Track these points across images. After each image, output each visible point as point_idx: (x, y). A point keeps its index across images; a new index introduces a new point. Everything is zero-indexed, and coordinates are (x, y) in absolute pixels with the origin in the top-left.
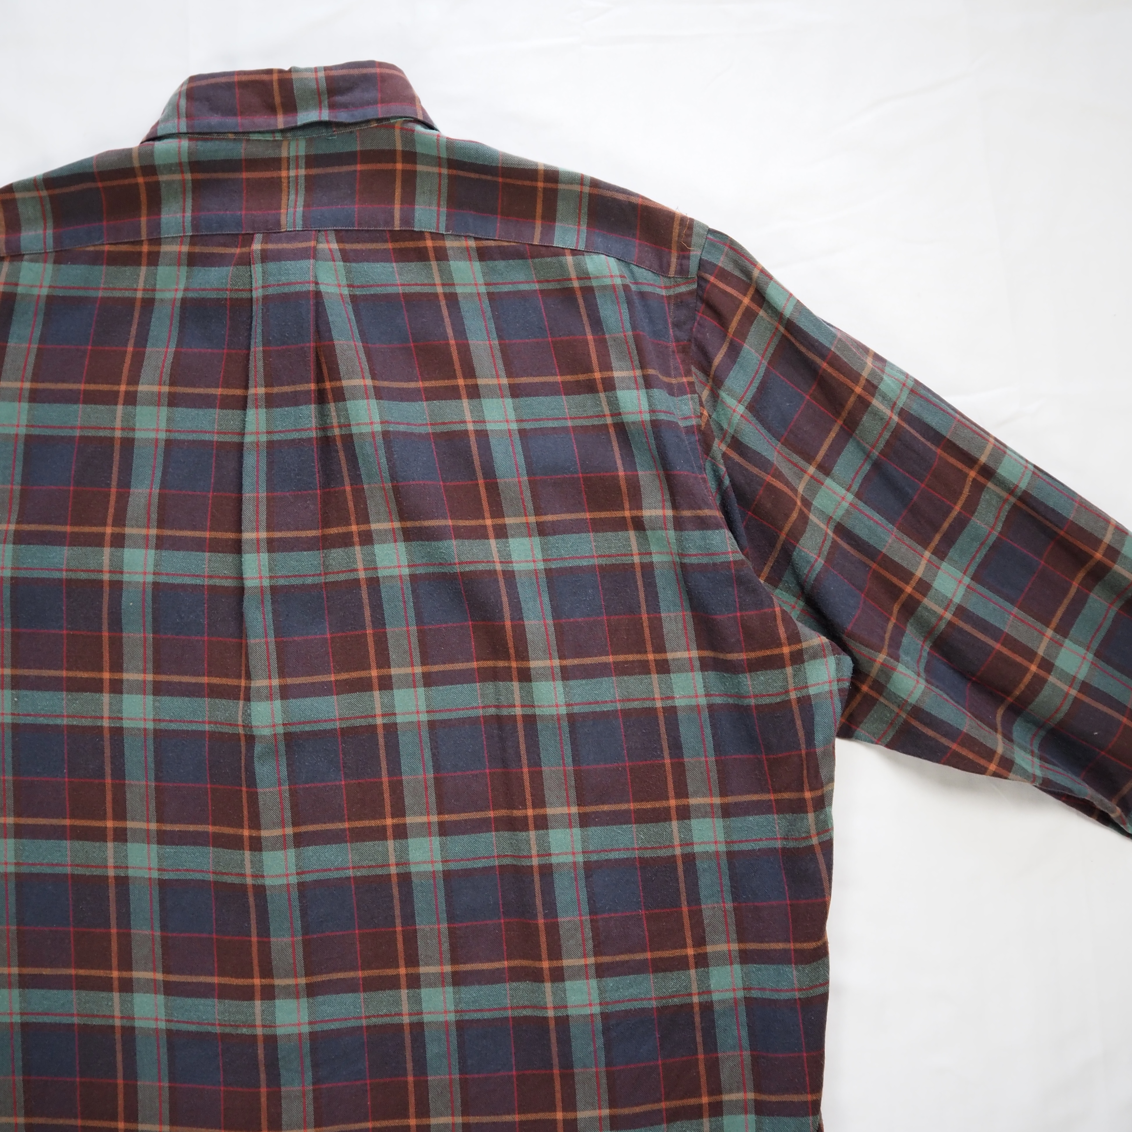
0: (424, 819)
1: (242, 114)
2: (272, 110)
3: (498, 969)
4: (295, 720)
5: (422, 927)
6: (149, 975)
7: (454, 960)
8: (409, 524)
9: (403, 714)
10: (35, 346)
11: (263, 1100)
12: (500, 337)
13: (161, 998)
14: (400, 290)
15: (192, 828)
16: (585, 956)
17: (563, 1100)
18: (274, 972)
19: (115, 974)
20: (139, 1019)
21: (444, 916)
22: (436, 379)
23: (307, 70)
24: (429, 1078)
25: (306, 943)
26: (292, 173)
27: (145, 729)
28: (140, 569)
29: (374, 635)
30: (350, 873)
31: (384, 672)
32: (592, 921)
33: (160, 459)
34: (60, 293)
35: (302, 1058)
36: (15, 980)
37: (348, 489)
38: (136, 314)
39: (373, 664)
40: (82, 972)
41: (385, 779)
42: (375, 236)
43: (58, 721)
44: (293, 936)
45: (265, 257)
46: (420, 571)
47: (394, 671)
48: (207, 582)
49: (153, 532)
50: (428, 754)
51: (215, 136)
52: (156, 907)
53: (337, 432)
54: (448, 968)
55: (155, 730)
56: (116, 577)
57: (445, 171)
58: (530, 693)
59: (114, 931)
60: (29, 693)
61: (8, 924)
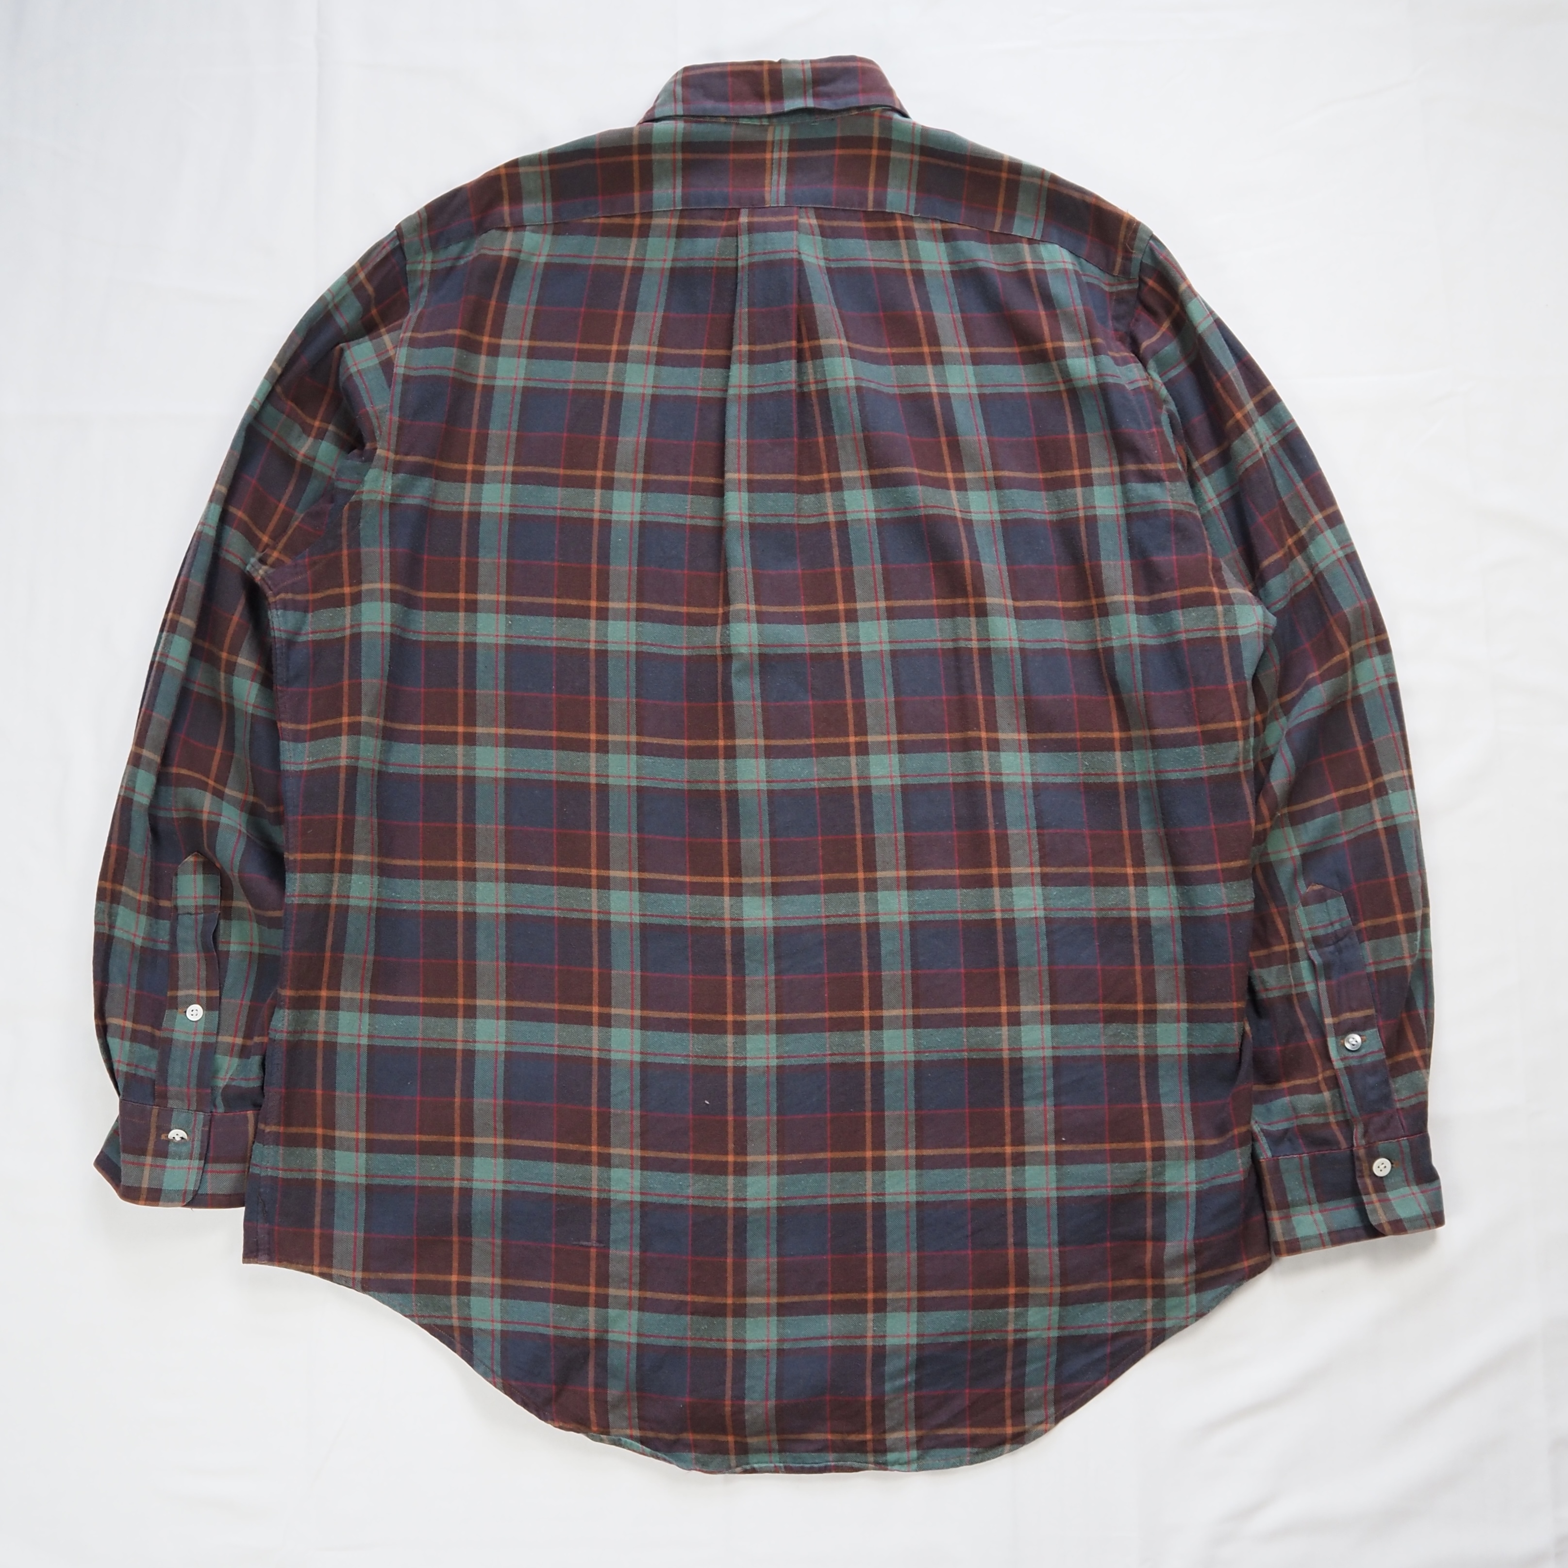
0: (884, 738)
1: (733, 100)
2: (760, 97)
3: (950, 876)
4: (769, 642)
5: (880, 835)
6: (625, 874)
7: (909, 866)
8: (877, 472)
9: (867, 644)
10: (532, 307)
11: (729, 987)
12: (962, 311)
13: (636, 894)
14: (871, 264)
15: (668, 742)
16: (1032, 865)
17: (1007, 996)
18: (743, 870)
19: (594, 872)
20: (615, 914)
21: (900, 825)
22: (903, 346)
23: (795, 62)
24: (883, 973)
25: (773, 845)
26: (776, 155)
27: (628, 652)
28: (628, 510)
29: (842, 572)
30: (815, 784)
31: (851, 606)
32: (1038, 834)
33: (646, 412)
34: (557, 260)
35: (765, 950)
36: (502, 875)
37: (821, 439)
38: (626, 282)
39: (841, 598)
40: (563, 870)
41: (849, 701)
42: (851, 214)
43: (549, 643)
44: (761, 837)
45: (752, 229)
46: (886, 515)
47: (859, 606)
48: (689, 522)
49: (640, 476)
50: (889, 680)
51: (708, 119)
52: (634, 811)
53: (813, 387)
54: (903, 873)
55: (637, 652)
56: (606, 516)
57: (916, 158)
58: (986, 628)
59: (594, 833)
60: (522, 617)
61: (496, 824)
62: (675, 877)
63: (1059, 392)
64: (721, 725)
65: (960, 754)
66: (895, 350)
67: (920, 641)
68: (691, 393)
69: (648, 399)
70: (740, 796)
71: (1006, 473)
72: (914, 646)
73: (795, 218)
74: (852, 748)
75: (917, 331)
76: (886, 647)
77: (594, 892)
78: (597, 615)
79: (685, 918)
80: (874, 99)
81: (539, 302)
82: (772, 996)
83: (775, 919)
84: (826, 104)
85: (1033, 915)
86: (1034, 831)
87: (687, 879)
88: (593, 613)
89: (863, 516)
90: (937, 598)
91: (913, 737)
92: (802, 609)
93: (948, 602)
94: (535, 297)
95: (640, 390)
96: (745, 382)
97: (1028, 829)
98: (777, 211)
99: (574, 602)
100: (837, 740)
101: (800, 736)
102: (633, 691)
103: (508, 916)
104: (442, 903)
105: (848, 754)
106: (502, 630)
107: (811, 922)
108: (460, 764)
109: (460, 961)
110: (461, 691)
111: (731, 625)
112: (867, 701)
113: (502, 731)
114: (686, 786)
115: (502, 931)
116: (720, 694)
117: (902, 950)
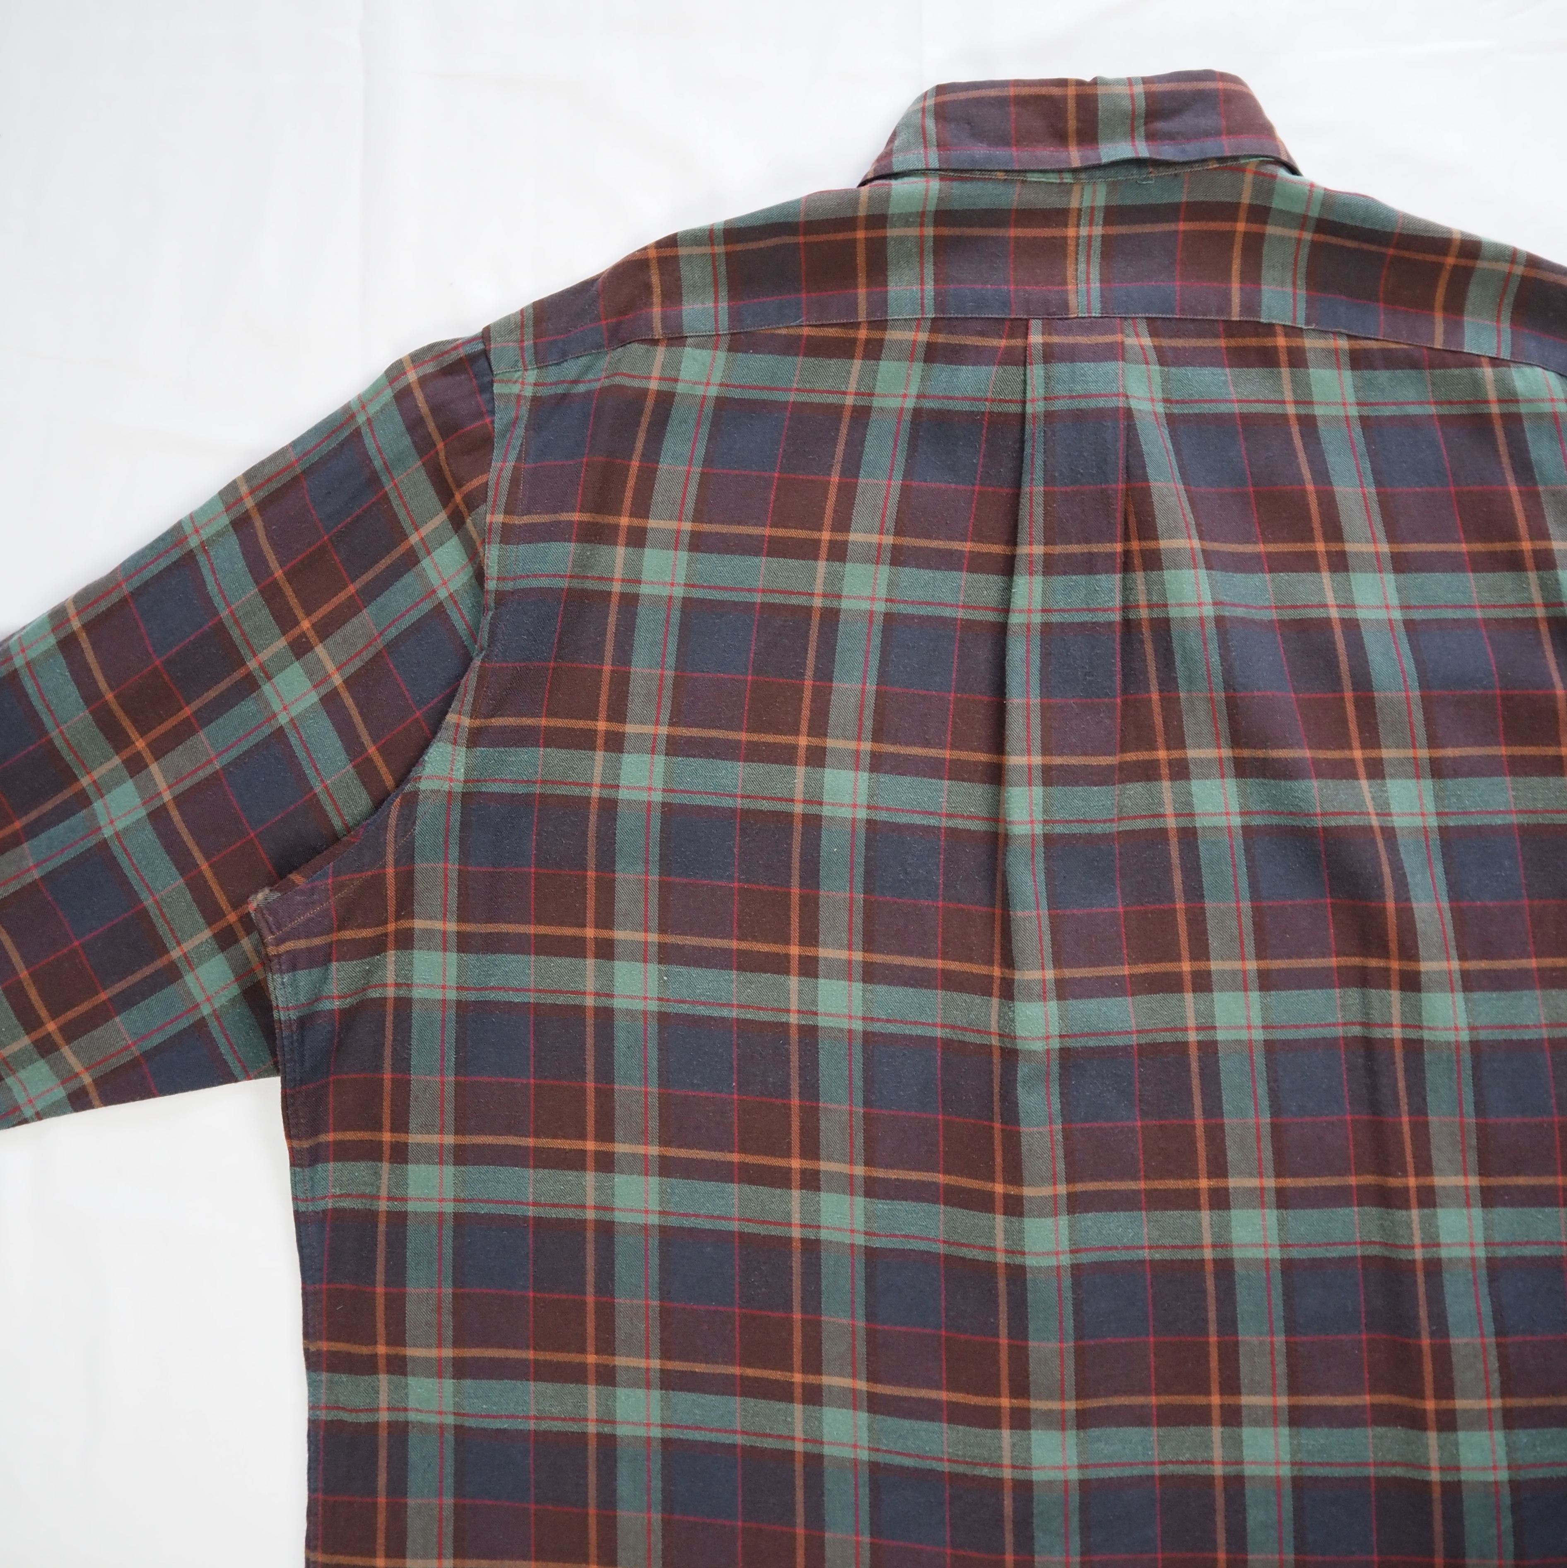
0: (1254, 1182)
1: (1018, 143)
2: (1060, 137)
3: (1357, 1406)
4: (1076, 1030)
5: (1247, 1338)
6: (846, 1382)
7: (1293, 1390)
8: (1246, 753)
9: (1227, 1028)
10: (697, 470)
12: (1378, 483)
13: (863, 1417)
14: (1236, 408)
15: (914, 1176)
16: (1488, 1396)
18: (1032, 1389)
19: (798, 1378)
20: (831, 1444)
21: (1280, 1324)
22: (1284, 540)
23: (1118, 82)
24: (1250, 1557)
25: (1080, 1353)
26: (1084, 231)
27: (850, 1031)
28: (848, 800)
29: (1187, 911)
30: (1145, 1254)
31: (1201, 965)
32: (1499, 1345)
33: (876, 640)
34: (736, 394)
35: (1066, 1517)
36: (655, 1377)
37: (1155, 696)
38: (844, 430)
39: (1185, 952)
40: (750, 1372)
41: (1199, 1121)
42: (1204, 328)
43: (725, 1013)
44: (1061, 1341)
45: (1049, 355)
46: (1257, 821)
47: (1215, 965)
48: (945, 823)
49: (867, 746)
50: (1262, 1089)
51: (977, 175)
52: (861, 1285)
53: (1144, 613)
54: (1283, 1401)
55: (866, 1034)
56: (813, 809)
57: (1308, 236)
58: (1417, 1010)
59: (797, 1316)
60: (683, 969)
61: (647, 1298)
62: (923, 1393)
63: (1535, 620)
64: (999, 1160)
65: (1374, 1211)
66: (1272, 548)
67: (1310, 1026)
68: (947, 612)
69: (879, 620)
70: (1029, 1276)
71: (1450, 752)
72: (1301, 1034)
73: (1118, 338)
74: (1204, 1199)
75: (1309, 518)
76: (1258, 1035)
77: (798, 1408)
78: (800, 969)
79: (941, 1460)
80: (1247, 144)
81: (708, 461)
83: (1081, 1467)
84: (1168, 152)
85: (1490, 1477)
86: (1491, 1340)
87: (943, 1396)
88: (794, 964)
89: (1222, 822)
90: (1337, 956)
91: (1301, 1182)
92: (1125, 971)
93: (1356, 961)
94: (701, 451)
95: (865, 605)
96: (1037, 605)
97: (1482, 1335)
98: (1089, 325)
99: (764, 948)
100: (1181, 1184)
101: (1121, 1176)
102: (859, 1097)
103: (666, 1442)
104: (564, 1419)
105: (1197, 1207)
106: (653, 990)
107: (1137, 1471)
108: (590, 1201)
109: (592, 1510)
110: (590, 1085)
111: (1017, 1004)
112: (1226, 1121)
113: (654, 1150)
114: (940, 1249)
115: (656, 1466)
116: (997, 1109)
117: (1280, 1522)
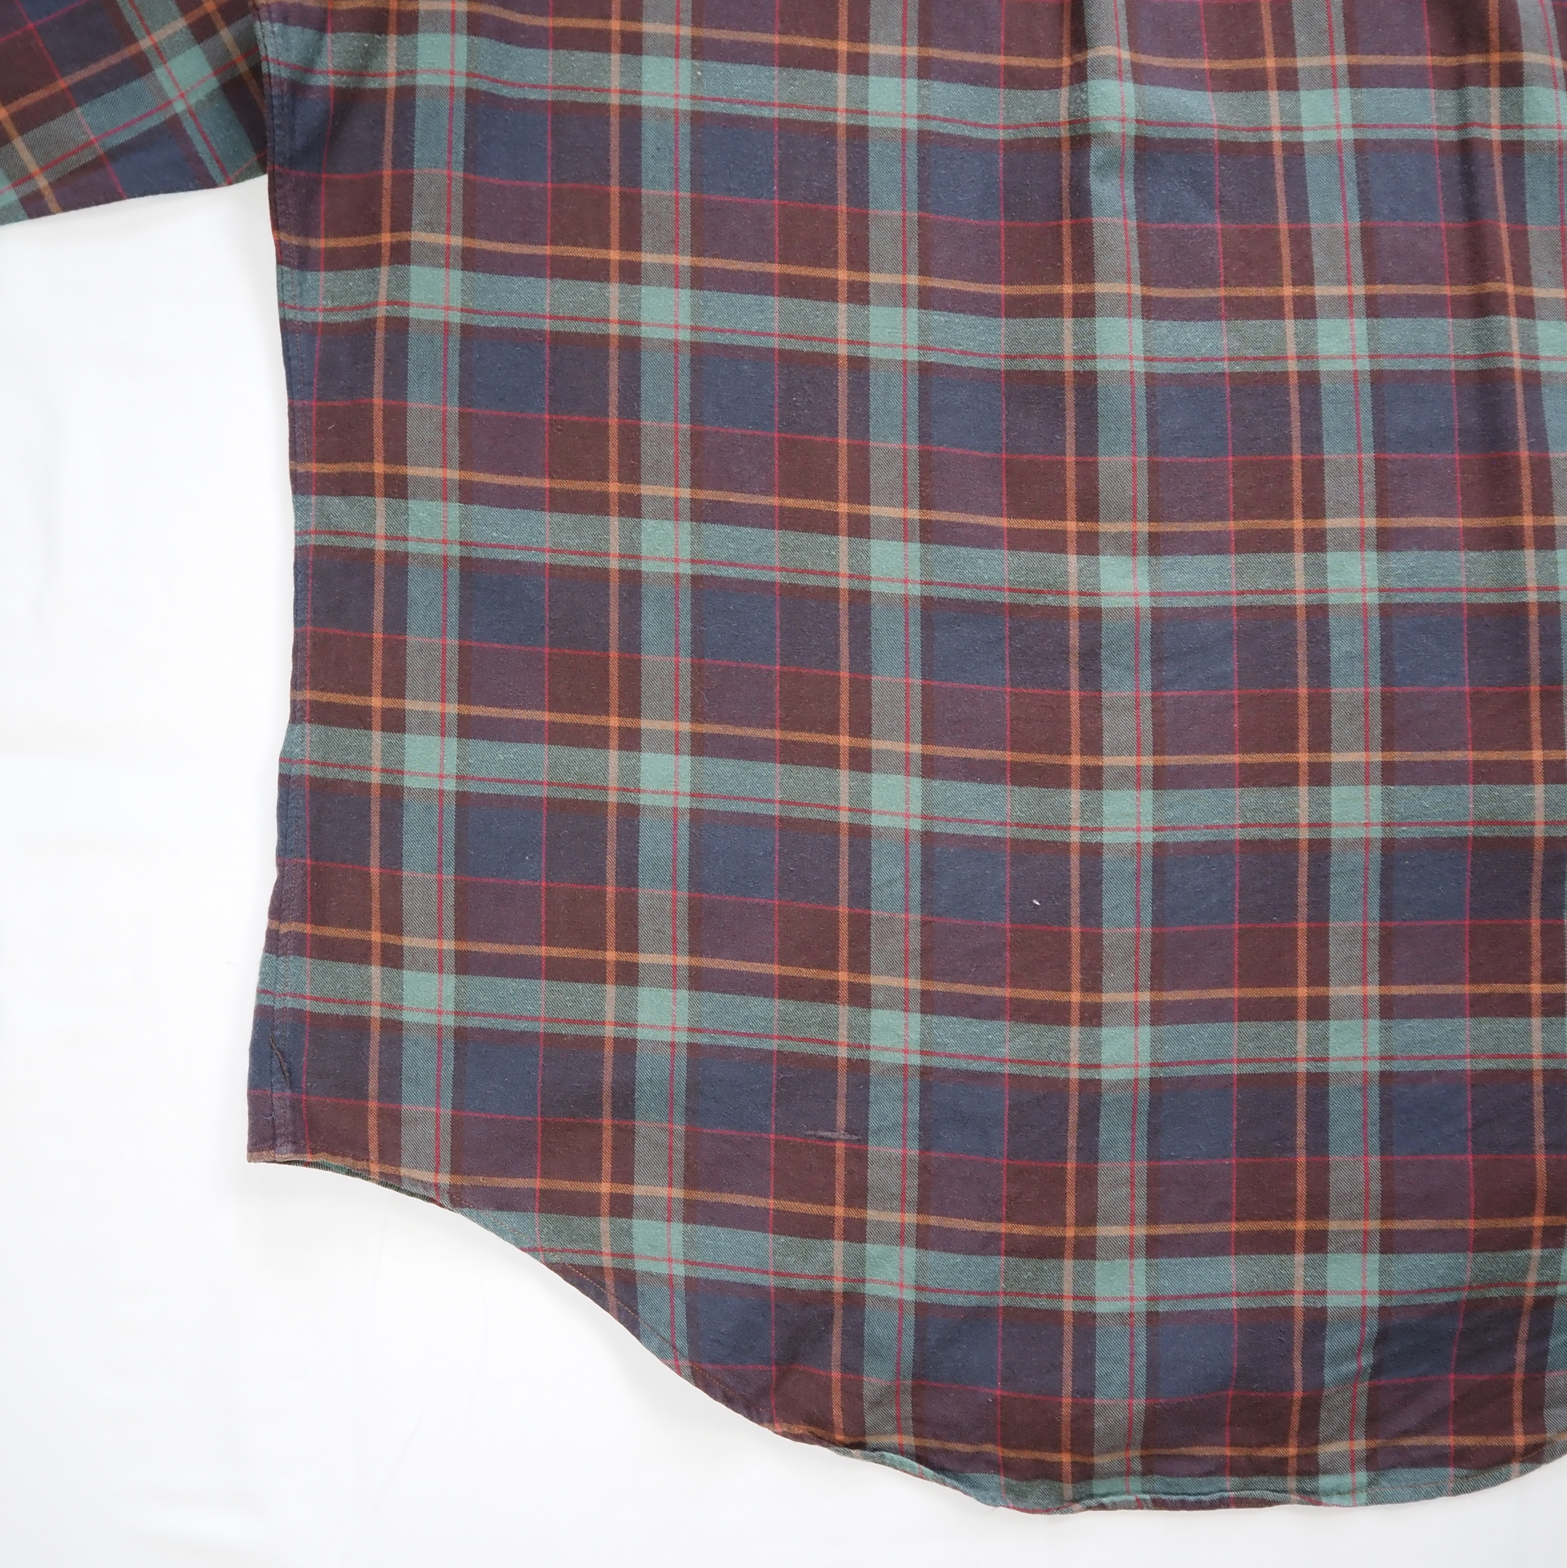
0: (1343, 291)
3: (1449, 528)
4: (1153, 117)
5: (1333, 456)
6: (897, 513)
7: (1381, 511)
9: (1314, 129)
11: (1075, 708)
13: (915, 547)
15: (973, 287)
17: (1543, 734)
18: (1102, 508)
19: (843, 508)
20: (878, 579)
21: (1368, 440)
24: (1333, 691)
25: (1154, 468)
27: (904, 131)
29: (1273, 4)
30: (1225, 367)
31: (1287, 62)
35: (1137, 646)
36: (685, 508)
39: (1269, 47)
40: (790, 502)
41: (1283, 225)
43: (766, 112)
44: (1134, 454)
47: (1301, 62)
50: (1352, 193)
52: (913, 406)
54: (1371, 522)
55: (921, 132)
58: (1518, 106)
59: (843, 441)
60: (719, 65)
61: (676, 421)
62: (982, 520)
64: (1067, 259)
65: (1469, 323)
67: (1404, 126)
70: (1100, 382)
72: (1394, 135)
74: (1288, 307)
76: (1348, 135)
77: (843, 541)
78: (849, 67)
79: (1000, 589)
82: (1147, 725)
83: (1152, 595)
87: (1003, 522)
88: (843, 61)
90: (1433, 54)
91: (1392, 289)
92: (1206, 64)
99: (809, 43)
100: (1264, 292)
101: (1199, 282)
102: (913, 199)
103: (696, 579)
104: (582, 554)
105: (1281, 316)
106: (686, 88)
107: (1213, 602)
108: (614, 315)
109: (614, 653)
110: (615, 189)
111: (1091, 83)
112: (1313, 225)
113: (685, 261)
114: (1001, 365)
115: (685, 605)
116: (1066, 204)
117: (1366, 652)
